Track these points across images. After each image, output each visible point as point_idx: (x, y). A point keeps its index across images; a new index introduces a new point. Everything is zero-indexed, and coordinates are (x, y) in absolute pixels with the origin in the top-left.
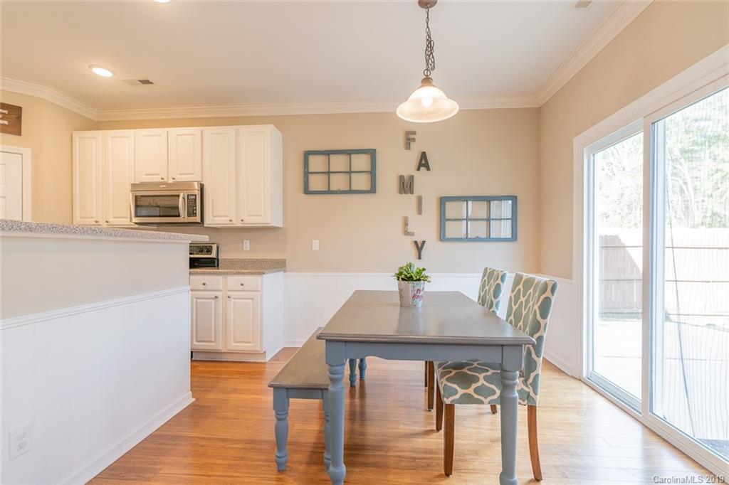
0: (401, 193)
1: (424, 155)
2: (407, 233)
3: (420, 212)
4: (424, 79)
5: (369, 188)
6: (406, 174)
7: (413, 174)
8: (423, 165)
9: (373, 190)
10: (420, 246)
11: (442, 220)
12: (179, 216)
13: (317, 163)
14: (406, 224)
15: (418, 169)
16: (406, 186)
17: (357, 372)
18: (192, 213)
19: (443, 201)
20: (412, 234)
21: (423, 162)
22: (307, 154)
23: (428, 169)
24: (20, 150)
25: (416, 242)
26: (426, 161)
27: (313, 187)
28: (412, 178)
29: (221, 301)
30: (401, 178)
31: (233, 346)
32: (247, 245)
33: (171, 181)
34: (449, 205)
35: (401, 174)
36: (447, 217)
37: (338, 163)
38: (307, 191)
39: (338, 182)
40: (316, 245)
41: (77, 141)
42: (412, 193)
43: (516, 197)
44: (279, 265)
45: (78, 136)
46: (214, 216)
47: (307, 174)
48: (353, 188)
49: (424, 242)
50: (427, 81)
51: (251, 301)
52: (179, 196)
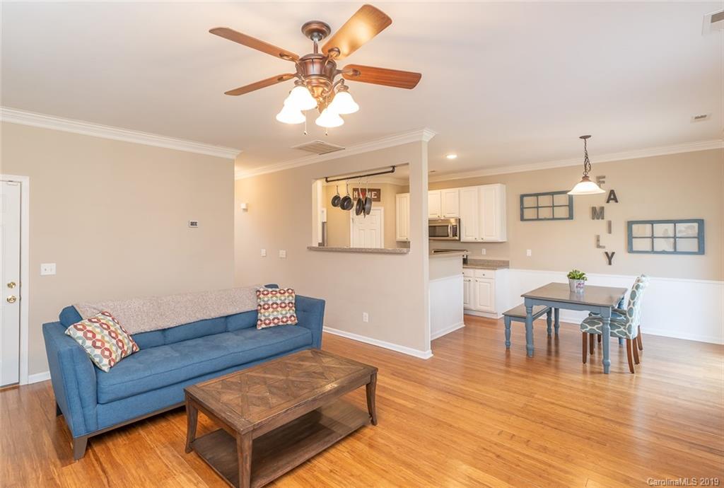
0: (593, 219)
1: (612, 192)
2: (599, 246)
3: (610, 232)
4: (583, 178)
5: (568, 216)
6: (597, 206)
7: (603, 205)
8: (612, 199)
9: (571, 217)
10: (610, 255)
11: (630, 237)
12: (448, 236)
13: (529, 202)
14: (598, 240)
15: (608, 202)
16: (597, 213)
17: (553, 328)
18: (455, 235)
19: (630, 224)
20: (604, 247)
21: (612, 197)
22: (522, 197)
23: (617, 201)
24: (380, 208)
25: (606, 253)
26: (615, 196)
27: (526, 217)
28: (602, 209)
29: (472, 283)
30: (594, 209)
31: (479, 307)
32: (484, 251)
33: (443, 218)
34: (635, 227)
35: (594, 206)
36: (634, 235)
37: (544, 201)
38: (522, 219)
39: (544, 213)
40: (529, 253)
41: (398, 199)
42: (603, 218)
43: (703, 220)
44: (505, 265)
45: (398, 196)
46: (466, 236)
47: (522, 209)
48: (555, 217)
49: (613, 253)
50: (586, 178)
51: (489, 285)
52: (448, 226)
